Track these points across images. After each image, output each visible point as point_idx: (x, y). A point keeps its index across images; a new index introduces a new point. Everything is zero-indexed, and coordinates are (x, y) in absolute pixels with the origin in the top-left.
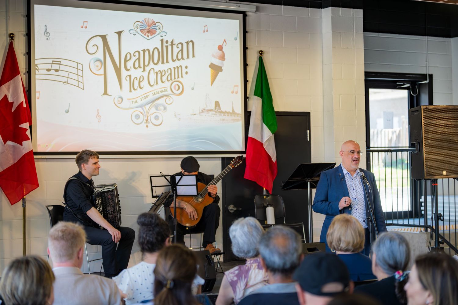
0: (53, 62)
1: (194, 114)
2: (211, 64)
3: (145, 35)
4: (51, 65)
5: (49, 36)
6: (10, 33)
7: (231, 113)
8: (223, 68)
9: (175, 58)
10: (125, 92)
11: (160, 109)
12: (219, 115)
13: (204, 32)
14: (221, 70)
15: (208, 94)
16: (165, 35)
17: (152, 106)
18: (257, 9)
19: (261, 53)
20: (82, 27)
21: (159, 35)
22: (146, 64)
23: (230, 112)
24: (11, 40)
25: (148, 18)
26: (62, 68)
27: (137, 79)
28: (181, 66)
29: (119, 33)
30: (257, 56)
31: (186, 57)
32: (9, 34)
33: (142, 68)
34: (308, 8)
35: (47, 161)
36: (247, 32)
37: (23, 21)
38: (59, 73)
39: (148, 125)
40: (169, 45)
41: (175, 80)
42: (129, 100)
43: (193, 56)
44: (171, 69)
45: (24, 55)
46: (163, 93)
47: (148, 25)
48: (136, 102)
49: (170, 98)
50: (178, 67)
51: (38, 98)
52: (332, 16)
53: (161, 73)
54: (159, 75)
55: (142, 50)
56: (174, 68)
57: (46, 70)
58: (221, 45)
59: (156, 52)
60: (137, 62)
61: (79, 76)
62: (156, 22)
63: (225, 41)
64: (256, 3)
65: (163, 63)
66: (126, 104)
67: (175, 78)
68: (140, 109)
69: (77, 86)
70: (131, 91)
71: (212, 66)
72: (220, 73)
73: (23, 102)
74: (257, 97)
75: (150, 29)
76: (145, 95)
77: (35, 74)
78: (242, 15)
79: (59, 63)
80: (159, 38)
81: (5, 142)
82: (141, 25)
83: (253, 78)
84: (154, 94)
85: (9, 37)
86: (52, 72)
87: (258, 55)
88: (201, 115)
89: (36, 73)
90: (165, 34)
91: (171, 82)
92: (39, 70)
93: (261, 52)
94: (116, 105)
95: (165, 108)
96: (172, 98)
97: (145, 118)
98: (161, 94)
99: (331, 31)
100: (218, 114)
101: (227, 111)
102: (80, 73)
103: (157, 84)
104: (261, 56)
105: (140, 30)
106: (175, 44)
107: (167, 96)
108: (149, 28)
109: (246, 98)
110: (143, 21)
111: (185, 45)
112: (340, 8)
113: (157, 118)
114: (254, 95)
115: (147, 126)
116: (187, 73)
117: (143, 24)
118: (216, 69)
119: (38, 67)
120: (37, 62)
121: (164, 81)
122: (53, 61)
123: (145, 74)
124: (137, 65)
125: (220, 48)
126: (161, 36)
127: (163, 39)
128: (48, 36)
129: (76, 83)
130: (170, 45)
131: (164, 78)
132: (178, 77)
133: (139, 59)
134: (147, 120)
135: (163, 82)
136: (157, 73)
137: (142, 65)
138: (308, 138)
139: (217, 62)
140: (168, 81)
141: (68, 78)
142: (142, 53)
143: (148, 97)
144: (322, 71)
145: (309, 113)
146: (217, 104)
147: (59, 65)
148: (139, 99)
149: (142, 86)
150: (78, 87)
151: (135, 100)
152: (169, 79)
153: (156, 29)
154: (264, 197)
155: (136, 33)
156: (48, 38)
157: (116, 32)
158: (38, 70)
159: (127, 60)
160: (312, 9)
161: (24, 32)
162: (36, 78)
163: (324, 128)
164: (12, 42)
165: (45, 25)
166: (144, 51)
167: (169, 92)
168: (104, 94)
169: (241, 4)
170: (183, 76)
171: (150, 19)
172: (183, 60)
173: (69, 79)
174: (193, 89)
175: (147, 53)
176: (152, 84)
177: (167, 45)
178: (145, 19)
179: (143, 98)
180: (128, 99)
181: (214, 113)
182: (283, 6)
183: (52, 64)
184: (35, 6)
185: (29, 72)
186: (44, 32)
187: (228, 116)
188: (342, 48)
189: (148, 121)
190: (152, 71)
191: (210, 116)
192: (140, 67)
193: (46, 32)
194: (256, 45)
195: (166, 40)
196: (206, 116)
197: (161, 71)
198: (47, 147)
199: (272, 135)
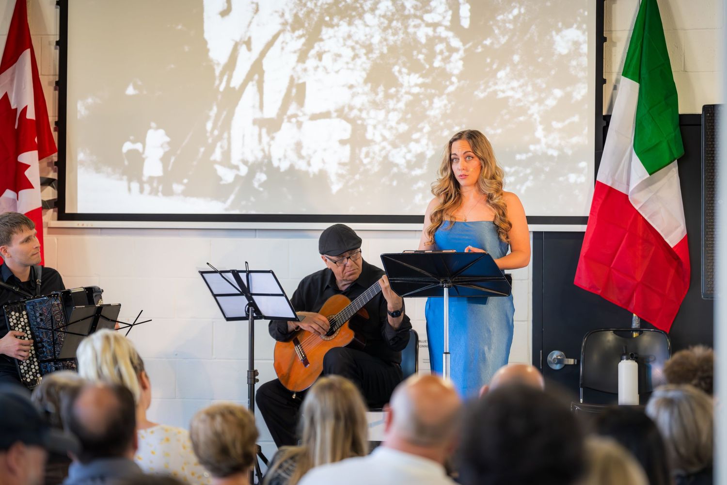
35: (101, 234)
73: (26, 108)
74: (629, 80)
109: (600, 81)
114: (622, 75)
154: (632, 334)
185: (61, 43)
199: (649, 176)
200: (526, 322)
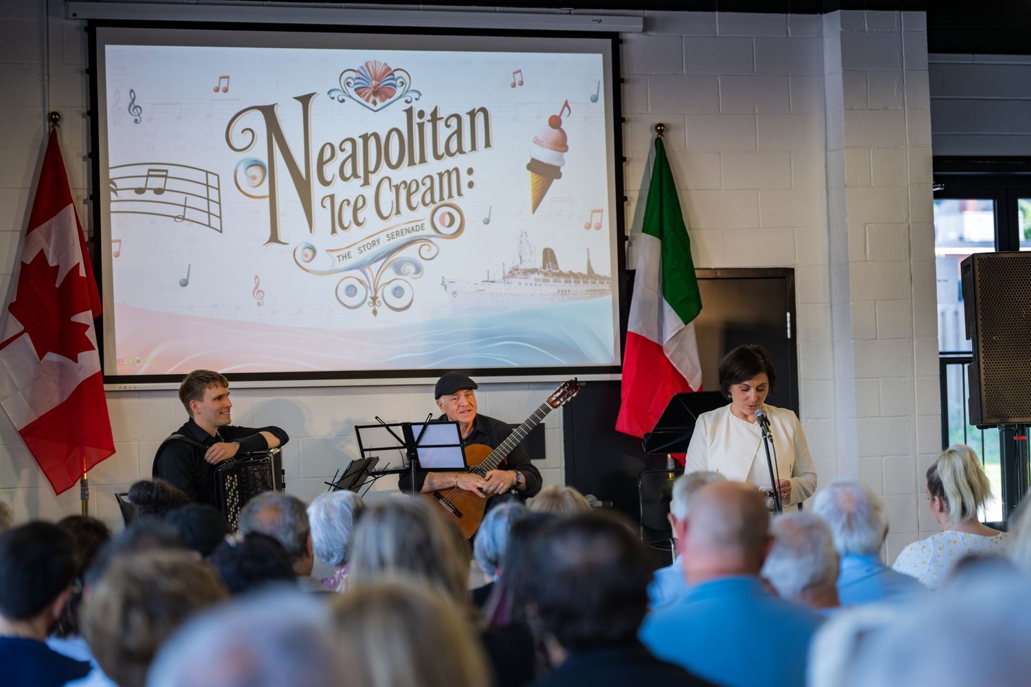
0: (151, 173)
1: (491, 282)
2: (533, 160)
3: (367, 100)
4: (146, 178)
5: (139, 115)
6: (51, 111)
7: (584, 276)
8: (562, 170)
9: (441, 150)
10: (322, 235)
11: (406, 270)
12: (554, 281)
13: (514, 86)
14: (559, 176)
15: (526, 233)
16: (416, 99)
17: (386, 264)
18: (648, 25)
19: (661, 129)
20: (217, 90)
21: (403, 100)
22: (372, 167)
23: (580, 274)
24: (53, 126)
25: (375, 62)
26: (171, 184)
27: (348, 204)
28: (456, 170)
29: (305, 100)
30: (652, 138)
31: (470, 148)
32: (49, 114)
33: (360, 177)
34: (785, 15)
35: (139, 397)
36: (622, 81)
37: (79, 83)
38: (165, 197)
39: (377, 308)
40: (426, 122)
41: (443, 202)
42: (330, 253)
43: (488, 144)
44: (431, 177)
45: (84, 159)
46: (414, 234)
47: (376, 75)
48: (348, 256)
49: (431, 245)
50: (449, 172)
51: (118, 255)
52: (841, 32)
53: (408, 187)
54: (403, 193)
55: (360, 137)
56: (441, 175)
57: (134, 191)
58: (558, 115)
59: (395, 139)
60: (350, 162)
61: (210, 202)
62: (393, 69)
63: (566, 104)
64: (646, 11)
65: (412, 163)
66: (323, 261)
67: (442, 199)
68: (358, 273)
69: (208, 224)
70: (334, 231)
71: (534, 166)
72: (555, 181)
73: (78, 264)
74: (649, 236)
75: (379, 85)
76: (370, 241)
77: (110, 201)
78: (609, 41)
79: (164, 173)
80: (401, 105)
81: (41, 355)
82: (356, 79)
83: (640, 191)
84: (390, 236)
85: (49, 121)
86: (149, 195)
87: (652, 134)
88: (508, 283)
89: (112, 199)
90: (416, 95)
91: (433, 207)
92: (118, 192)
93: (659, 128)
94: (299, 265)
95: (418, 270)
96: (436, 245)
97: (370, 294)
98: (407, 237)
99: (839, 69)
100: (551, 280)
101: (575, 271)
102: (213, 194)
103: (398, 212)
104: (659, 136)
105: (356, 90)
106: (442, 118)
107: (425, 240)
108: (377, 83)
109: (622, 239)
110: (361, 67)
111: (466, 120)
112: (865, 11)
113: (398, 292)
114: (643, 231)
115: (375, 312)
116: (471, 185)
117: (363, 75)
118: (545, 174)
119: (115, 185)
120: (113, 174)
121: (414, 205)
122: (150, 170)
123: (369, 192)
124: (348, 171)
125: (555, 122)
126: (407, 102)
127: (411, 107)
128: (137, 114)
129: (203, 218)
130: (428, 121)
131: (416, 199)
132: (450, 196)
133: (353, 156)
134: (374, 299)
135: (411, 208)
136: (397, 187)
137: (361, 172)
138: (789, 331)
139: (546, 156)
140: (425, 204)
141: (185, 206)
142: (360, 142)
143: (377, 243)
144: (826, 167)
145: (790, 272)
146: (549, 256)
147: (164, 179)
148: (354, 251)
149: (361, 220)
150: (209, 226)
151: (344, 252)
152: (428, 199)
153: (395, 86)
154: (668, 475)
155: (345, 98)
156: (138, 117)
157: (297, 98)
158: (115, 191)
159: (324, 160)
160: (794, 15)
161: (82, 107)
162: (112, 210)
163: (831, 306)
164: (54, 130)
165: (129, 91)
166: (365, 138)
167: (429, 230)
168: (269, 241)
169: (605, 15)
170: (463, 192)
171: (380, 63)
172: (460, 155)
173: (187, 208)
174: (487, 222)
175: (372, 143)
176: (385, 214)
177: (421, 121)
178: (366, 64)
179: (364, 246)
180: (327, 251)
181: (541, 276)
182: (717, 13)
183: (149, 176)
184: (108, 47)
185: (95, 198)
186: (128, 105)
187: (577, 282)
188: (870, 109)
189: (378, 299)
190: (386, 183)
191: (531, 284)
192: (355, 175)
193: (133, 107)
194: (649, 110)
195: (419, 109)
196: (520, 284)
197: (408, 183)
198: (138, 365)
199: (684, 326)
200: (559, 470)
